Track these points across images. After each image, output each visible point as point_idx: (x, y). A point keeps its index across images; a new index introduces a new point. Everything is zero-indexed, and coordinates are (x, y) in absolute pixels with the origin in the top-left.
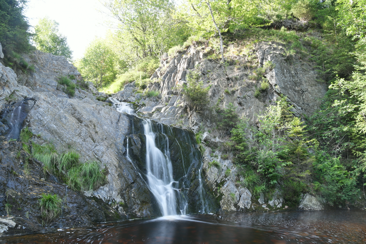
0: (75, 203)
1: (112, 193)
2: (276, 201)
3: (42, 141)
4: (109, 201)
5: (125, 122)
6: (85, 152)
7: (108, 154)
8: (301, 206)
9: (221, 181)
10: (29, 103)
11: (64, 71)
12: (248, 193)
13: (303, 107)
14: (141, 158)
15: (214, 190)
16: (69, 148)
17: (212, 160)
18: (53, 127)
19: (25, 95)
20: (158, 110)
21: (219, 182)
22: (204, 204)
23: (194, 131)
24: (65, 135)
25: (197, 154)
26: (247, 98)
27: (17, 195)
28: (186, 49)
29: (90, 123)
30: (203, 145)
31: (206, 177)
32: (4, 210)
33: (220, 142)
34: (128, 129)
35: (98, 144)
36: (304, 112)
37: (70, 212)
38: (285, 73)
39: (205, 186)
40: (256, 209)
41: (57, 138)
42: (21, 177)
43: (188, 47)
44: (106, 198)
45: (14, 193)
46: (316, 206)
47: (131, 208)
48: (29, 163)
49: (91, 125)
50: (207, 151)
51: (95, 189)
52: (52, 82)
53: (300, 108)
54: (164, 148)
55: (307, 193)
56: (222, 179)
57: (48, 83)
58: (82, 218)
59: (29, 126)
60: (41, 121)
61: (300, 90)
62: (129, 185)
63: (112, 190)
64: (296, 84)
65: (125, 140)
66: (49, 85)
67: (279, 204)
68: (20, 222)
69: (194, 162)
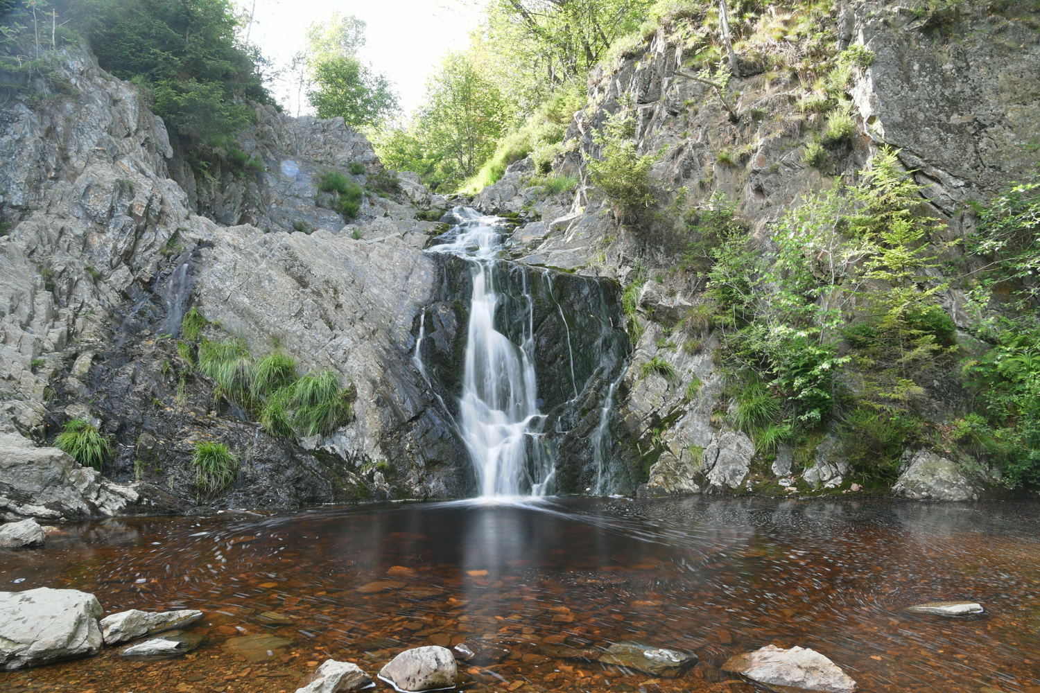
0: (269, 460)
1: (363, 442)
2: (823, 468)
3: (223, 334)
4: (356, 458)
5: (426, 273)
6: (308, 352)
7: (360, 355)
8: (898, 487)
9: (669, 412)
10: (203, 254)
11: (340, 156)
12: (743, 445)
13: (973, 179)
14: (455, 359)
15: (642, 437)
16: (276, 346)
17: (660, 355)
18: (243, 303)
19: (198, 237)
20: (559, 230)
21: (663, 415)
22: (603, 472)
23: (622, 281)
24: (267, 317)
25: (615, 342)
26: (781, 170)
27: (156, 444)
28: (646, 44)
29: (325, 287)
30: (639, 319)
31: (626, 403)
32: (133, 471)
33: (684, 307)
34: (432, 291)
35: (340, 333)
36: (974, 194)
37: (256, 479)
38: (916, 74)
39: (616, 427)
40: (756, 489)
41: (253, 326)
42: (168, 409)
43: (650, 37)
44: (350, 452)
45: (150, 442)
46: (948, 488)
47: (404, 475)
48: (187, 382)
49: (327, 292)
50: (647, 332)
51: (327, 432)
52: (306, 189)
53: (962, 183)
54: (521, 331)
55: (924, 449)
56: (673, 408)
57: (296, 193)
58: (276, 493)
59: (199, 304)
60: (220, 290)
61: (969, 124)
62: (403, 424)
63: (362, 435)
64: (953, 104)
65: (416, 319)
66: (297, 197)
67: (832, 478)
68: (148, 494)
69: (606, 362)
